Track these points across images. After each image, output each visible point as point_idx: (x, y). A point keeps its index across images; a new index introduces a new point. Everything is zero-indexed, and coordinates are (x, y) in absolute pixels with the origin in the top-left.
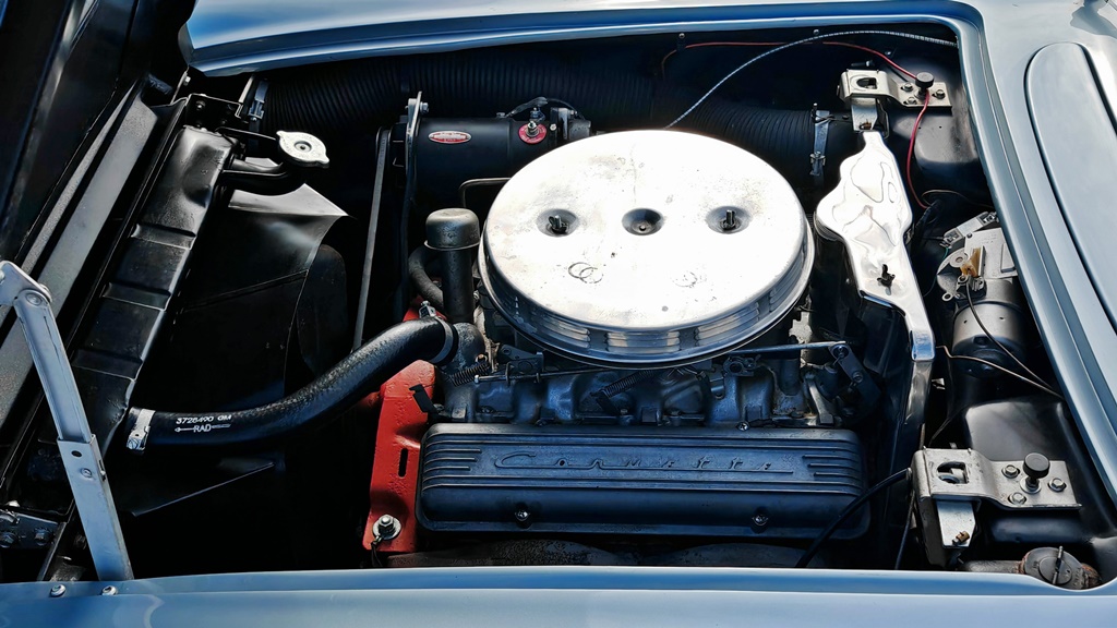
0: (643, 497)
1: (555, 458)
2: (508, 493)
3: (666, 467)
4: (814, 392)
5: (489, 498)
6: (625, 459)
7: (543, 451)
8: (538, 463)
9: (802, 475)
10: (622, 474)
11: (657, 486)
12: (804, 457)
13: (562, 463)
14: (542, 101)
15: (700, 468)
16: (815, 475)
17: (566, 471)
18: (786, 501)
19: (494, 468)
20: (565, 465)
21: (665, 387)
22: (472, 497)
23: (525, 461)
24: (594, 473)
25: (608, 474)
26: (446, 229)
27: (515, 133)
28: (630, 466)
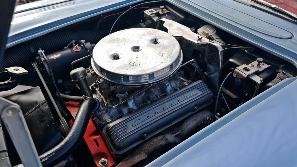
0: (171, 115)
1: (146, 116)
2: (140, 131)
3: (172, 105)
4: (181, 78)
5: (136, 135)
6: (162, 108)
7: (142, 116)
8: (142, 120)
9: (200, 93)
10: (164, 112)
11: (173, 111)
12: (198, 89)
13: (149, 117)
14: (74, 41)
15: (179, 102)
16: (202, 91)
17: (151, 118)
18: (200, 100)
19: (133, 127)
20: (150, 117)
21: (153, 91)
22: (132, 137)
23: (139, 121)
24: (157, 115)
25: (161, 114)
26: (79, 73)
27: (72, 50)
28: (165, 109)
